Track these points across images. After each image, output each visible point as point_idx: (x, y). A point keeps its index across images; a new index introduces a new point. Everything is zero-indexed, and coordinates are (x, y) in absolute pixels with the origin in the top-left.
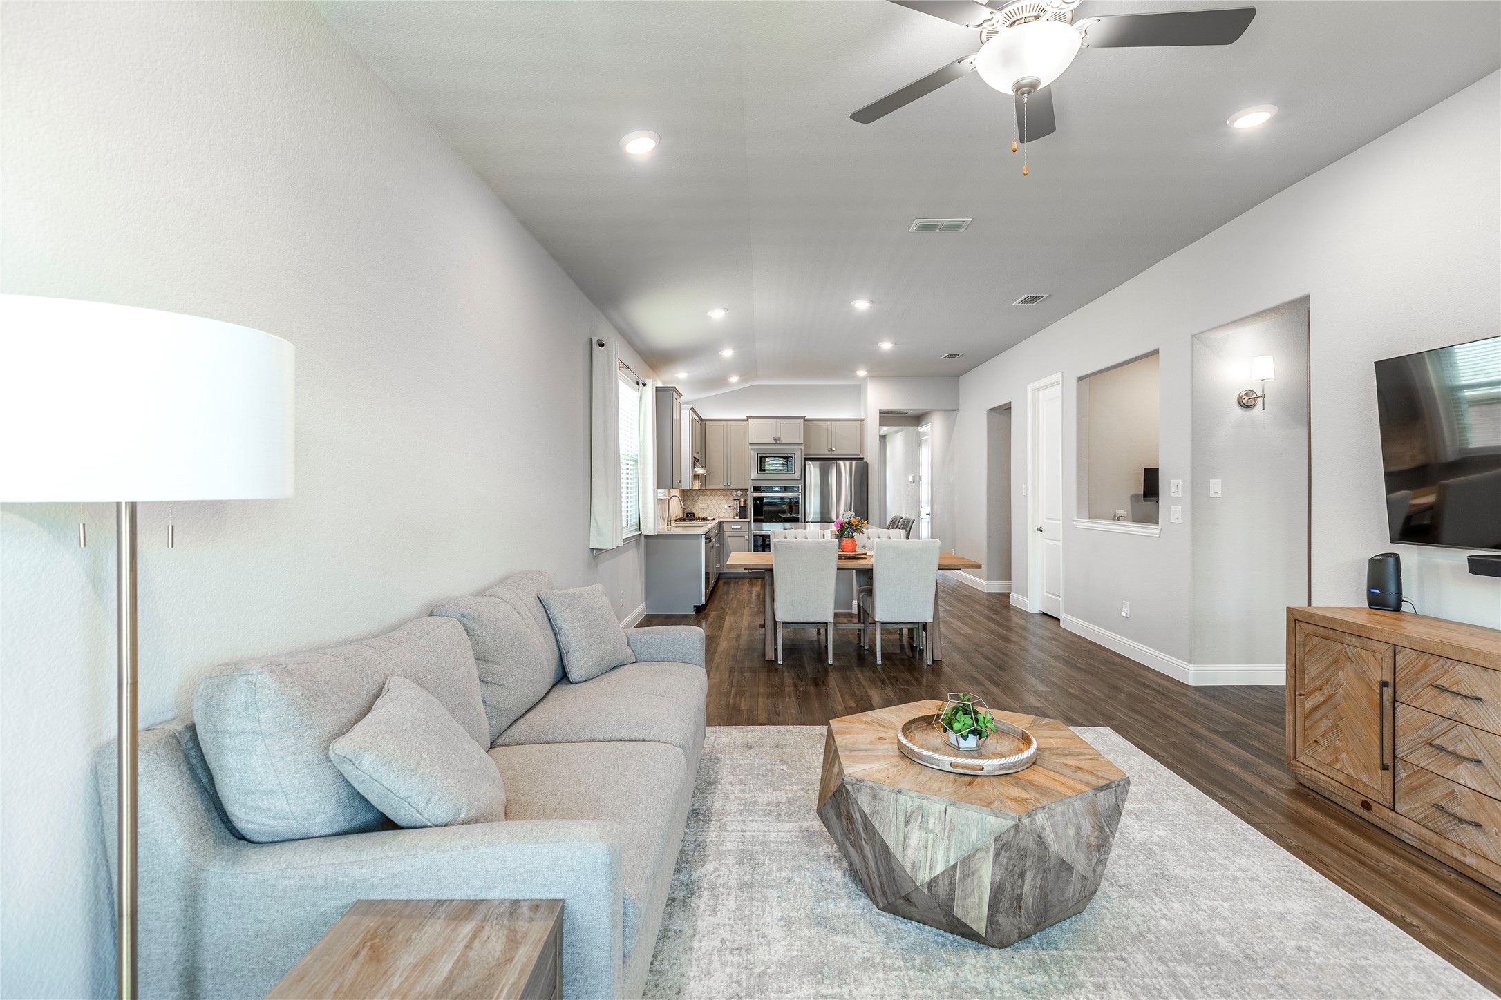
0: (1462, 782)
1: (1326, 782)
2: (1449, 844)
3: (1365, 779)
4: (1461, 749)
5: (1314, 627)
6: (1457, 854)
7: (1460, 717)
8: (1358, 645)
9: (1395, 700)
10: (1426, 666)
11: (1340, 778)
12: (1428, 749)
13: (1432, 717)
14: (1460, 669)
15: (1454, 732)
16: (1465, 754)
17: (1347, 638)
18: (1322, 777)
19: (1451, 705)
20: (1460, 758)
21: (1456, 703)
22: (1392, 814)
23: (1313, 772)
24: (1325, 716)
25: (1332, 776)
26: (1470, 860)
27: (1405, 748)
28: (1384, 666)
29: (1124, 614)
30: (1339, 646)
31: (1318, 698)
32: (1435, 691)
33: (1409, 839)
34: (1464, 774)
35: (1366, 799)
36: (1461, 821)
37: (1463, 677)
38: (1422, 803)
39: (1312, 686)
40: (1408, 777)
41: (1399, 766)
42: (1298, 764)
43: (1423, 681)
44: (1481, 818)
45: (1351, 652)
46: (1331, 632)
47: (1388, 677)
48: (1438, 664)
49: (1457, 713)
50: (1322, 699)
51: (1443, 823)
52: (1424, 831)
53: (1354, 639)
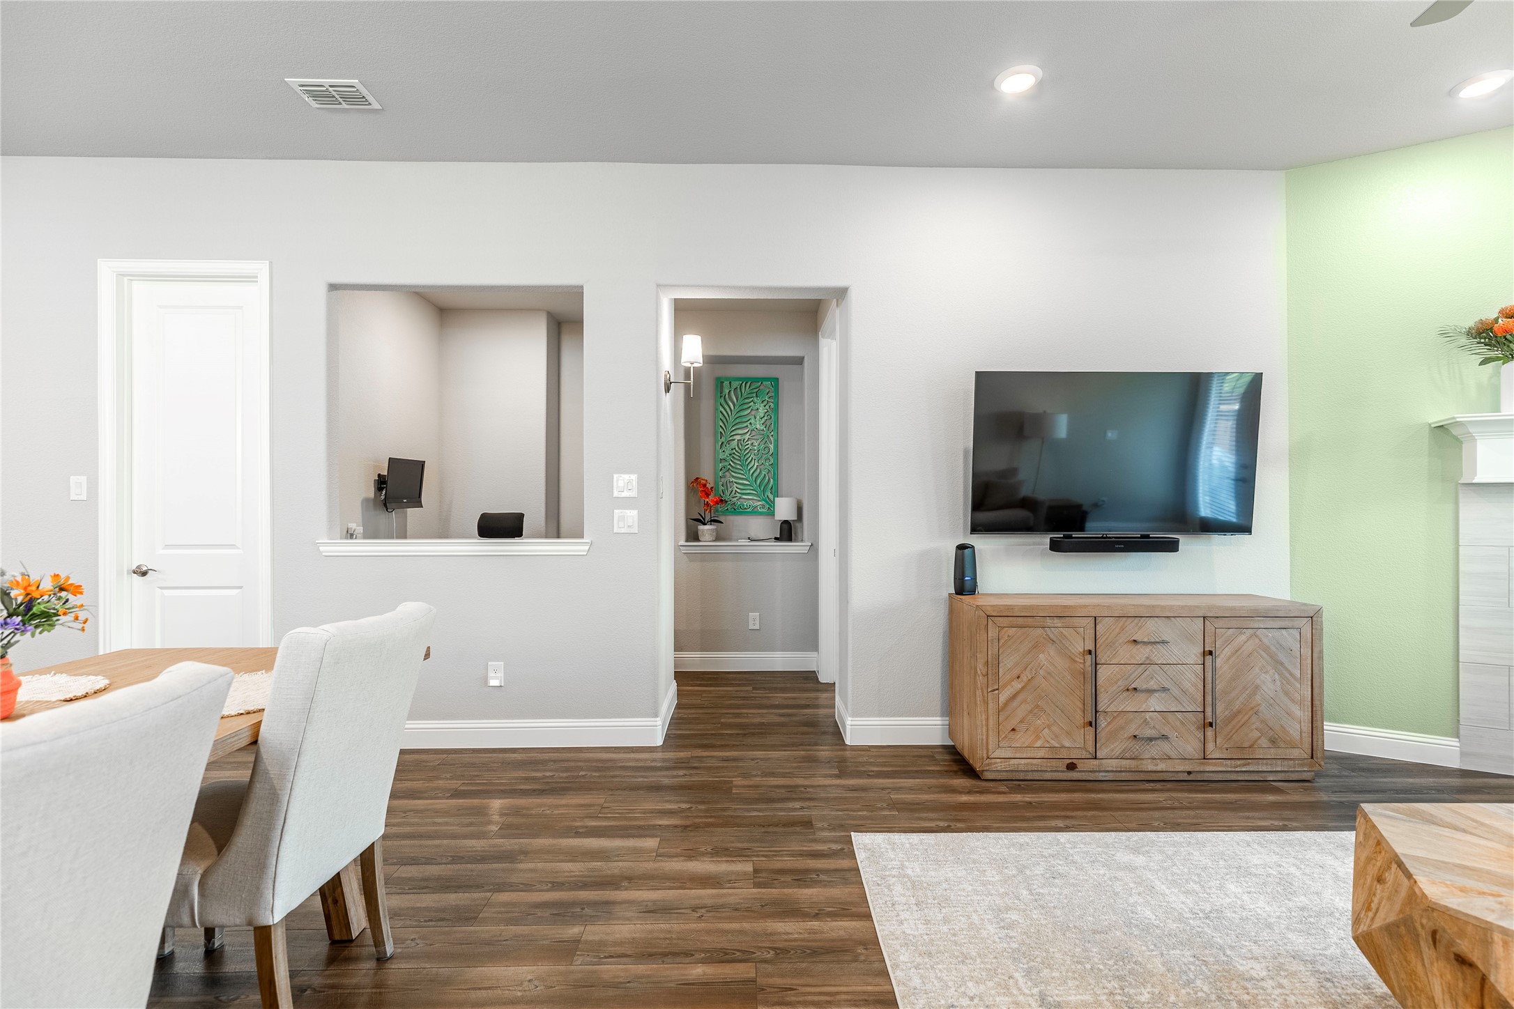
0: (1152, 709)
1: (1027, 764)
2: (1144, 762)
3: (1067, 744)
4: (1153, 684)
5: (1011, 619)
6: (1151, 767)
7: (1151, 660)
8: (1059, 625)
9: (1096, 664)
10: (1122, 629)
11: (1041, 753)
12: (1125, 694)
13: (1129, 667)
14: (1151, 624)
15: (1147, 672)
16: (1155, 687)
17: (1049, 622)
18: (1023, 761)
19: (1142, 653)
20: (1150, 691)
21: (1148, 650)
22: (1095, 762)
23: (1013, 762)
24: (1025, 701)
25: (1029, 756)
26: (1161, 766)
27: (1106, 701)
28: (1086, 637)
29: (494, 683)
30: (1040, 631)
31: (1017, 685)
32: (1131, 646)
33: (1105, 776)
34: (1155, 703)
35: (1071, 761)
36: (1151, 739)
37: (1152, 629)
38: (1120, 741)
39: (1008, 677)
40: (1109, 724)
41: (1101, 718)
42: (993, 761)
43: (1121, 641)
44: (1166, 731)
45: (1052, 633)
46: (1030, 620)
47: (1090, 646)
48: (1133, 624)
49: (1147, 658)
50: (1020, 686)
51: (1137, 747)
52: (1124, 762)
53: (1056, 620)
